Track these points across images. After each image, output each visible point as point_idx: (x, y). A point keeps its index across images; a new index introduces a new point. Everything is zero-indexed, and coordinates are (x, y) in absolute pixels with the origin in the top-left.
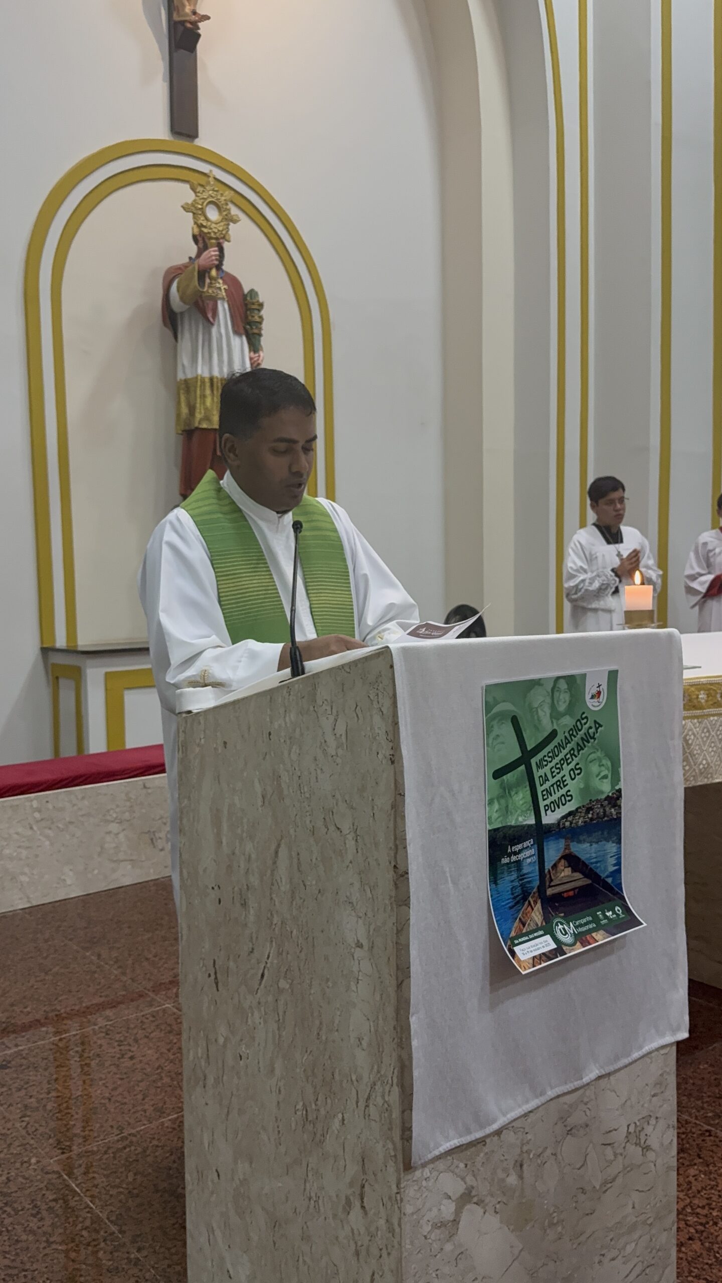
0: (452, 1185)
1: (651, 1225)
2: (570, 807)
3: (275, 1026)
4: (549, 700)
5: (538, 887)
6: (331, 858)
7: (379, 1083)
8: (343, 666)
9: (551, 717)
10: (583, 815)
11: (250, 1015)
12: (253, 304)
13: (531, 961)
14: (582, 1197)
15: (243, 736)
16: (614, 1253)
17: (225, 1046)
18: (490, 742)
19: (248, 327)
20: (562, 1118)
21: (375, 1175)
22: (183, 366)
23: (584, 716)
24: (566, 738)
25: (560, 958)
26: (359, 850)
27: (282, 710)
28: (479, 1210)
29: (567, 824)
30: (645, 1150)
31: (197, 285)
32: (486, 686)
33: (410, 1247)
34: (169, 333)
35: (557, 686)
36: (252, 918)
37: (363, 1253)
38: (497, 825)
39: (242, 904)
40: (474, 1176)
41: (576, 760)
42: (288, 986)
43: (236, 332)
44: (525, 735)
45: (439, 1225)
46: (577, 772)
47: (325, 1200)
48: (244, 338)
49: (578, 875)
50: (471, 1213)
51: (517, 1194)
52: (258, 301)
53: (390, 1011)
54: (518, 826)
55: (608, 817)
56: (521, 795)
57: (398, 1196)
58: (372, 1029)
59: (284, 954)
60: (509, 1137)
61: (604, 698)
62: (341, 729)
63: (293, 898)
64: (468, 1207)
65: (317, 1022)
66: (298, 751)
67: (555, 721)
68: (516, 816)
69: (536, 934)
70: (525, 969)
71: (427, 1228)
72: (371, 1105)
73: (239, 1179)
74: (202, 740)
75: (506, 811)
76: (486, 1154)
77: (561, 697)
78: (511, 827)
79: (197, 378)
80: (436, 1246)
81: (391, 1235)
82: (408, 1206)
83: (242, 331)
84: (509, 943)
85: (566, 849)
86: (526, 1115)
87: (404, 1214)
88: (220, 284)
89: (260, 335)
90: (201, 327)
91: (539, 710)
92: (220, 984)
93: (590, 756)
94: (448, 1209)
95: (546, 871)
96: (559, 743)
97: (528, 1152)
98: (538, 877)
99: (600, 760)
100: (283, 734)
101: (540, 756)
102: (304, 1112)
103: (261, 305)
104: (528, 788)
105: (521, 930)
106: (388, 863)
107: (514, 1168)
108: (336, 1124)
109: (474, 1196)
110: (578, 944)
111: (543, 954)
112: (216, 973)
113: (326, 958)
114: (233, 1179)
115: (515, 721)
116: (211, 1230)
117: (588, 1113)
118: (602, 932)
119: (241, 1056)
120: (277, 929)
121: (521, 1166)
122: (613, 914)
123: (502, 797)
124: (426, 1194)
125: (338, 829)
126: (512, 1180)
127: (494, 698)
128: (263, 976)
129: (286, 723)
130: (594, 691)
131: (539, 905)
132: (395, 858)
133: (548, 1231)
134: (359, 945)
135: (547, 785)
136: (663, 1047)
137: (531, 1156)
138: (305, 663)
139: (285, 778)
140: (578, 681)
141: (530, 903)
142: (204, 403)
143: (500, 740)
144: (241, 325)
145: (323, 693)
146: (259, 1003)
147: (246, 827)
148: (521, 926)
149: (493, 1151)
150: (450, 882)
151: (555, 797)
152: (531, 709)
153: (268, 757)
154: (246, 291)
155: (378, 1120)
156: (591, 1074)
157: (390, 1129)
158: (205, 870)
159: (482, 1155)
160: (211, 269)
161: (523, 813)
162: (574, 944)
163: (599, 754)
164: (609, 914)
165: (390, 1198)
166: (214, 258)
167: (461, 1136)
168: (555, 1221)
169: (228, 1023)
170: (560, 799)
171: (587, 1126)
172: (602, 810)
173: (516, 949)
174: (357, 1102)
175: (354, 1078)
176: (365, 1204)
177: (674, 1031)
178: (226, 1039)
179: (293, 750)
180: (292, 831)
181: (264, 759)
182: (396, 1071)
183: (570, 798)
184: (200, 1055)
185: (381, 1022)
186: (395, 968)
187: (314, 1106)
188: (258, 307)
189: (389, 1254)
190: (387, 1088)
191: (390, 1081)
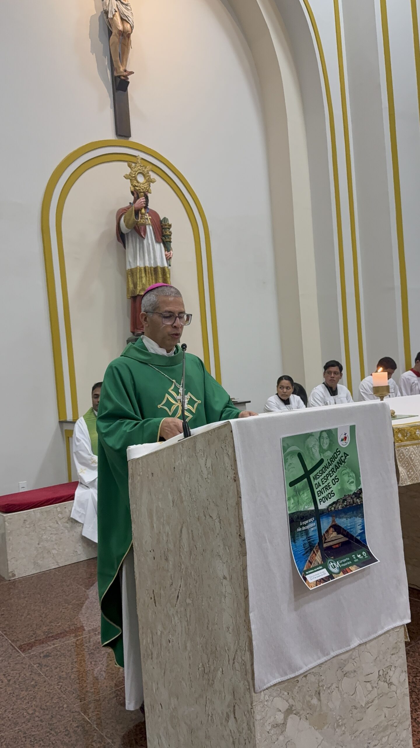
0: (281, 704)
1: (396, 726)
2: (334, 499)
3: (186, 623)
4: (318, 443)
5: (319, 543)
6: (208, 532)
7: (239, 651)
8: (208, 432)
9: (320, 452)
10: (341, 503)
11: (173, 618)
12: (166, 225)
13: (315, 583)
14: (355, 711)
15: (161, 470)
16: (377, 742)
17: (161, 636)
18: (287, 467)
19: (164, 238)
20: (341, 667)
21: (240, 700)
22: (129, 262)
23: (338, 451)
24: (329, 463)
25: (331, 581)
26: (222, 528)
27: (180, 456)
28: (297, 718)
29: (333, 509)
30: (389, 685)
31: (135, 218)
32: (283, 438)
33: (260, 738)
34: (121, 245)
35: (322, 435)
36: (171, 566)
37: (237, 742)
38: (293, 511)
39: (165, 559)
40: (293, 699)
41: (335, 474)
42: (191, 602)
43: (157, 242)
44: (306, 463)
45: (275, 726)
46: (336, 481)
47: (216, 715)
48: (162, 244)
49: (341, 536)
50: (292, 720)
51: (318, 710)
52: (168, 224)
53: (242, 612)
54: (306, 511)
55: (355, 504)
56: (306, 495)
57: (252, 710)
58: (234, 622)
59: (188, 584)
60: (312, 678)
61: (348, 440)
62: (209, 464)
63: (191, 554)
64: (291, 716)
65: (207, 621)
66: (189, 477)
67: (322, 454)
68: (303, 506)
69: (318, 569)
70: (312, 587)
71: (269, 728)
72: (236, 663)
73: (173, 709)
74: (141, 473)
75: (298, 503)
76: (299, 687)
77: (325, 441)
78: (301, 512)
79: (137, 268)
80: (274, 737)
81: (250, 732)
82: (257, 715)
83: (160, 240)
84: (303, 573)
85: (333, 522)
86: (320, 665)
87: (256, 720)
88: (147, 216)
89: (170, 242)
90: (138, 239)
91: (313, 449)
92: (157, 603)
93: (343, 472)
94: (280, 717)
95: (323, 534)
96: (325, 466)
97: (323, 686)
98: (318, 538)
99: (348, 473)
100: (181, 468)
101: (315, 473)
102: (203, 668)
103: (170, 226)
104: (309, 490)
105: (309, 567)
106: (236, 534)
107: (315, 695)
108: (219, 673)
109: (294, 710)
110: (341, 573)
111: (322, 579)
112: (154, 597)
113: (209, 586)
114: (169, 708)
115: (300, 456)
116: (159, 737)
117: (355, 664)
118: (355, 566)
119: (169, 641)
120: (183, 572)
121: (319, 694)
122: (361, 556)
123: (295, 496)
124: (267, 709)
125: (211, 517)
126: (315, 701)
127: (287, 444)
128: (178, 597)
129: (182, 462)
130: (343, 437)
131: (319, 553)
132: (240, 530)
133: (337, 730)
134: (225, 578)
135: (320, 488)
136: (396, 628)
137: (324, 688)
138: (191, 430)
139: (183, 492)
140: (333, 433)
141: (314, 552)
142: (142, 281)
143: (292, 466)
144: (159, 237)
145: (199, 446)
146: (177, 612)
147: (165, 518)
148: (310, 564)
149: (303, 686)
150: (268, 542)
151: (325, 495)
152: (308, 449)
153: (174, 480)
154: (161, 219)
155: (240, 670)
156: (355, 643)
157: (246, 675)
158: (146, 542)
159: (297, 688)
160: (142, 209)
161: (308, 504)
162: (339, 573)
163: (348, 470)
164: (359, 556)
165: (248, 711)
166: (143, 203)
167: (282, 677)
168: (340, 723)
169: (162, 624)
170: (328, 495)
171: (355, 671)
172: (352, 500)
173: (307, 576)
174: (229, 661)
175: (226, 649)
176: (236, 716)
177: (402, 619)
178: (162, 632)
179: (186, 476)
180: (188, 519)
181: (172, 481)
182: (247, 644)
183: (333, 495)
184: (149, 642)
185: (238, 618)
186: (243, 589)
187: (207, 665)
188: (168, 227)
189: (249, 742)
190: (243, 652)
191: (244, 649)
